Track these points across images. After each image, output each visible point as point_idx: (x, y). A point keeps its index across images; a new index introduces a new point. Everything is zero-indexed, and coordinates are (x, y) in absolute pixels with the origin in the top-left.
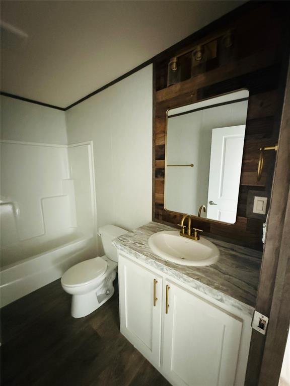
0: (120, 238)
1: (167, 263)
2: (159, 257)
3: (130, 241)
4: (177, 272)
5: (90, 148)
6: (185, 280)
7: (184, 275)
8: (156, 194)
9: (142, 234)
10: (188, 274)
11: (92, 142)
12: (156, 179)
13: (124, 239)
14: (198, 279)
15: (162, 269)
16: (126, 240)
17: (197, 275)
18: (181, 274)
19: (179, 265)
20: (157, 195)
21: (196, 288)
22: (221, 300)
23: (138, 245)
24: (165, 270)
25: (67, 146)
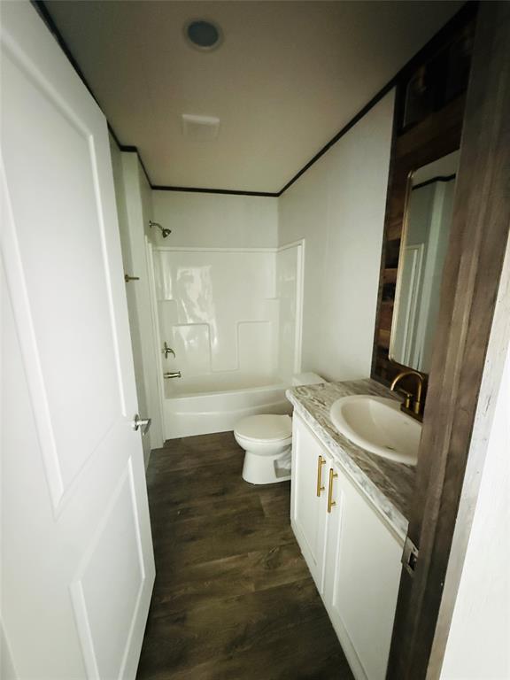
0: (299, 389)
1: (338, 437)
2: (334, 426)
3: (309, 395)
4: (344, 452)
5: (301, 251)
6: (351, 467)
7: (350, 459)
8: (381, 330)
9: (335, 391)
10: (357, 461)
11: (304, 241)
12: (384, 303)
13: (302, 390)
14: (366, 471)
15: (329, 443)
16: (305, 392)
17: (370, 467)
18: (347, 457)
19: (355, 445)
20: (382, 332)
21: (362, 484)
22: (389, 514)
23: (316, 403)
24: (331, 445)
25: (276, 250)
